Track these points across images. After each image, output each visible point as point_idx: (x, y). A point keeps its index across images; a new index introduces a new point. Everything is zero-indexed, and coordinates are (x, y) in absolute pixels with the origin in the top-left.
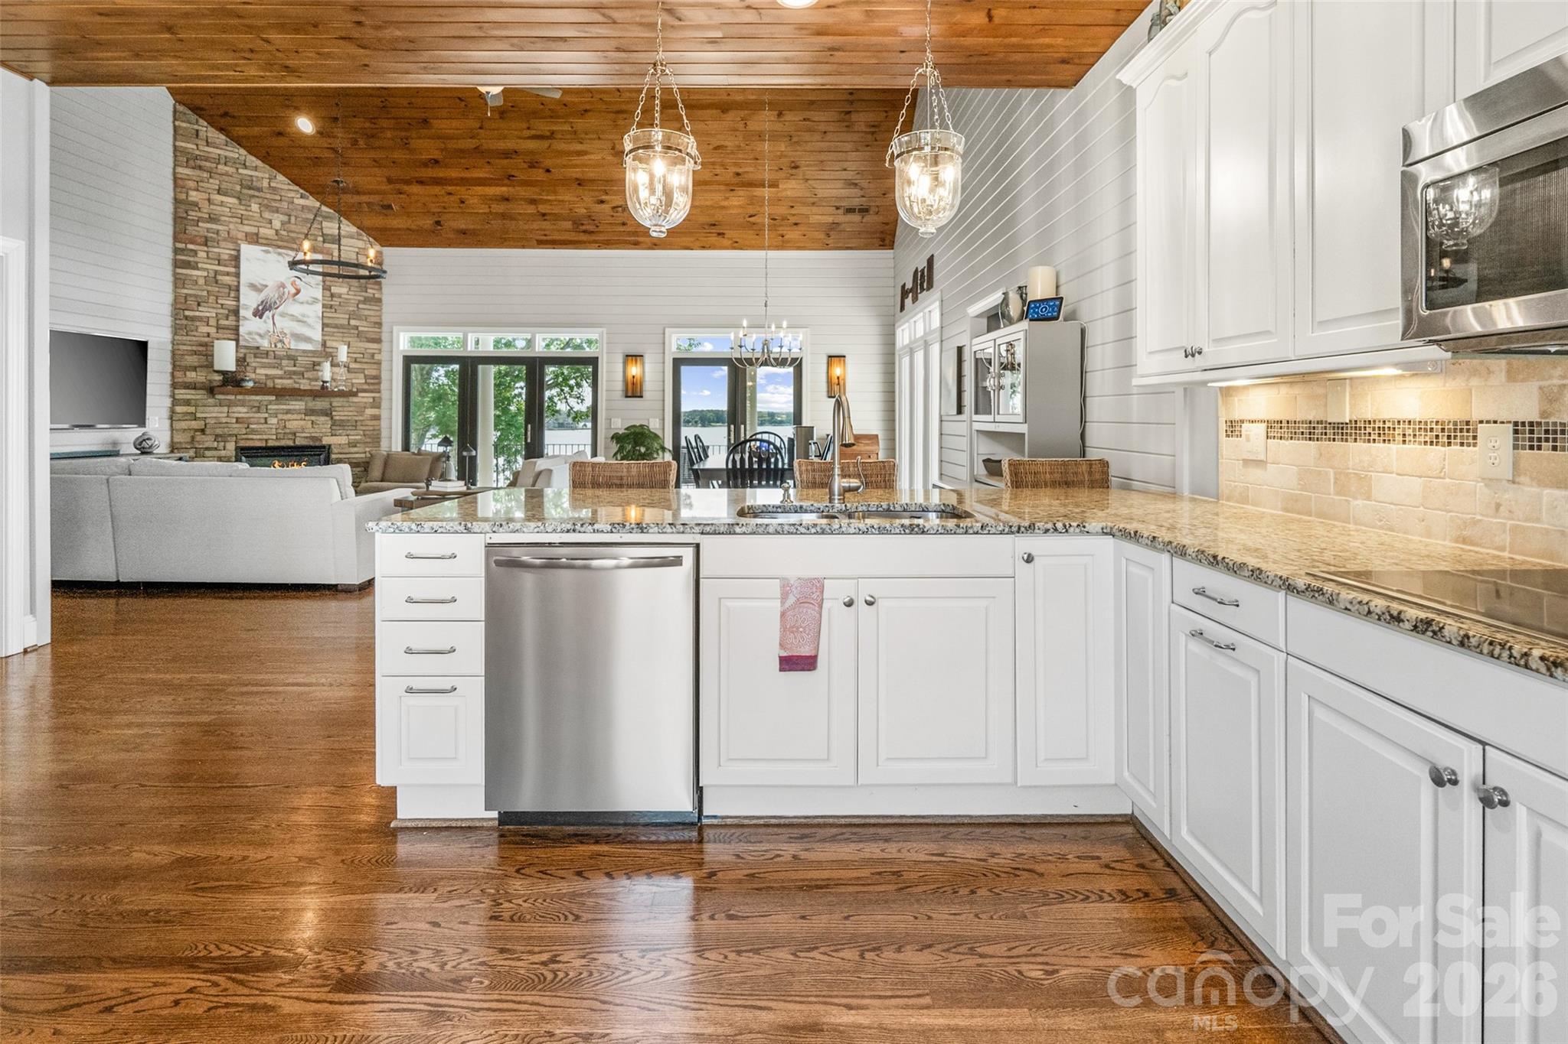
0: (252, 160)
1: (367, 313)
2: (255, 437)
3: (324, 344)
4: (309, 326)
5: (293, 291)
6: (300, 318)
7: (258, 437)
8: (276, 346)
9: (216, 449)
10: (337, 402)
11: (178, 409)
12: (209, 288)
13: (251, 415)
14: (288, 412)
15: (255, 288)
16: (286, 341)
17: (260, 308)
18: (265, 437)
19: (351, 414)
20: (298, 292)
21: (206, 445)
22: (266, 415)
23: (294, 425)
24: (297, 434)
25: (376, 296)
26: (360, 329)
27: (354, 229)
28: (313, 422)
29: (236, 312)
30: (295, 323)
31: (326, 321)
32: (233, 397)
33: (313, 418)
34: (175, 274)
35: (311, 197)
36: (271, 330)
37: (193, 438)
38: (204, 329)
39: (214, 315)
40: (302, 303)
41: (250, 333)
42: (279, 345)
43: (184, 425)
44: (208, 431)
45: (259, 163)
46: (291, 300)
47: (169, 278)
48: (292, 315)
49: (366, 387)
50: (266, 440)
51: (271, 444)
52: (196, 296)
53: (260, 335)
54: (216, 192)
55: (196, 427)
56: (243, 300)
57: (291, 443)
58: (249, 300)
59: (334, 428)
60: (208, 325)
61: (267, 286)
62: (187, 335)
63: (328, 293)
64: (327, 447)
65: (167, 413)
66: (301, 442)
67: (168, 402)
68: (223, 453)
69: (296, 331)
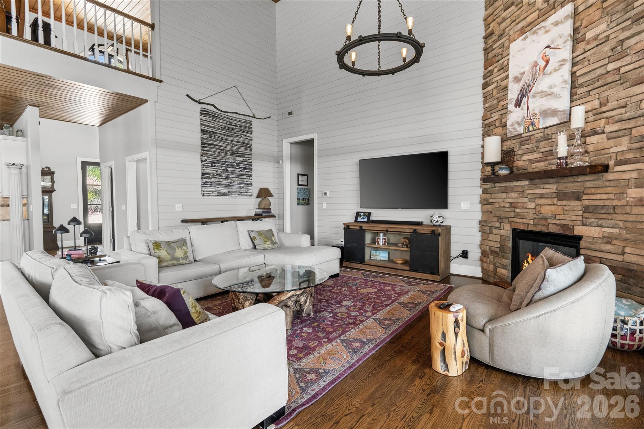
2: (518, 220)
4: (559, 97)
5: (543, 64)
6: (549, 91)
7: (521, 220)
8: (530, 130)
9: (499, 228)
10: (589, 181)
11: (484, 196)
13: (516, 200)
14: (542, 196)
15: (517, 80)
16: (536, 121)
17: (519, 97)
18: (524, 221)
20: (547, 63)
21: (494, 224)
22: (527, 200)
23: (547, 210)
24: (550, 221)
28: (564, 208)
29: (507, 109)
30: (545, 99)
33: (564, 202)
36: (526, 115)
37: (489, 218)
38: (495, 131)
39: (498, 117)
40: (550, 73)
41: (512, 125)
42: (532, 128)
43: (485, 208)
44: (495, 214)
46: (541, 75)
48: (542, 92)
50: (528, 224)
51: (531, 228)
52: (490, 106)
53: (519, 124)
55: (490, 210)
56: (509, 96)
57: (544, 229)
58: (513, 93)
59: (586, 215)
61: (524, 73)
64: (580, 238)
65: (477, 200)
66: (553, 229)
67: (480, 191)
68: (502, 232)
69: (544, 108)
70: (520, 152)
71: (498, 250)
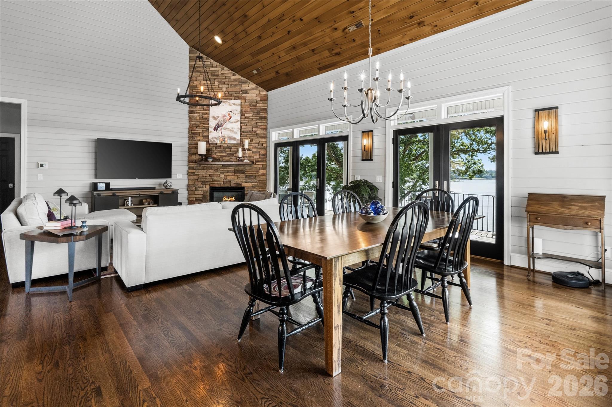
0: (216, 64)
1: (260, 124)
2: (215, 183)
3: (241, 141)
4: (235, 133)
5: (229, 118)
6: (232, 130)
7: (217, 183)
8: (222, 143)
9: (202, 187)
10: (247, 167)
11: (190, 171)
12: (200, 120)
13: (214, 173)
14: (228, 172)
15: (215, 118)
16: (226, 140)
17: (216, 127)
18: (219, 183)
19: (253, 172)
20: (231, 118)
21: (199, 185)
22: (220, 173)
23: (230, 178)
24: (231, 182)
25: (264, 116)
26: (257, 132)
27: (254, 86)
28: (237, 177)
29: (208, 129)
30: (230, 132)
31: (243, 130)
32: (207, 166)
33: (238, 174)
34: (189, 116)
35: (237, 75)
36: (220, 136)
37: (195, 182)
38: (199, 138)
39: (201, 131)
40: (232, 123)
41: (212, 138)
42: (223, 142)
43: (192, 177)
44: (199, 180)
45: (218, 64)
46: (228, 122)
47: (187, 118)
48: (228, 129)
49: (260, 160)
50: (220, 184)
51: (222, 186)
52: (195, 124)
53: (216, 138)
54: (202, 80)
55: (196, 178)
56: (210, 124)
57: (229, 186)
58: (213, 123)
59: (246, 179)
60: (199, 136)
61: (219, 117)
62: (193, 140)
63: (243, 117)
64: (243, 188)
65: (186, 173)
66: (233, 185)
67: (187, 168)
68: (205, 189)
69: (230, 136)
70: (215, 151)
71: (201, 198)
